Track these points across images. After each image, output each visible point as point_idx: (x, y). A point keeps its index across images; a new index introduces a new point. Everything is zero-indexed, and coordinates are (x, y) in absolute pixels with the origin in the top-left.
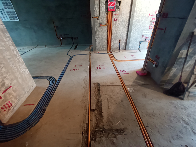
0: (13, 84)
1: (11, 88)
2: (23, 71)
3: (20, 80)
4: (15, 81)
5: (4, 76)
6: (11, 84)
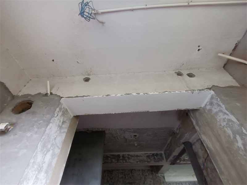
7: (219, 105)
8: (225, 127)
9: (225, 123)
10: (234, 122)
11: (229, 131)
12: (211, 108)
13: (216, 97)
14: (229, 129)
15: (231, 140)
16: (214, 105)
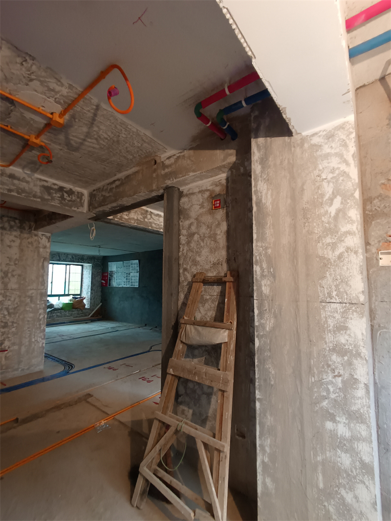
0: (12, 349)
1: (6, 352)
2: (37, 340)
3: (23, 349)
4: (16, 347)
5: (9, 336)
6: (9, 347)
7: (345, 145)
8: (326, 181)
9: (331, 176)
10: (351, 178)
11: (328, 189)
12: (323, 144)
13: (351, 130)
14: (331, 184)
15: (322, 201)
16: (333, 141)
